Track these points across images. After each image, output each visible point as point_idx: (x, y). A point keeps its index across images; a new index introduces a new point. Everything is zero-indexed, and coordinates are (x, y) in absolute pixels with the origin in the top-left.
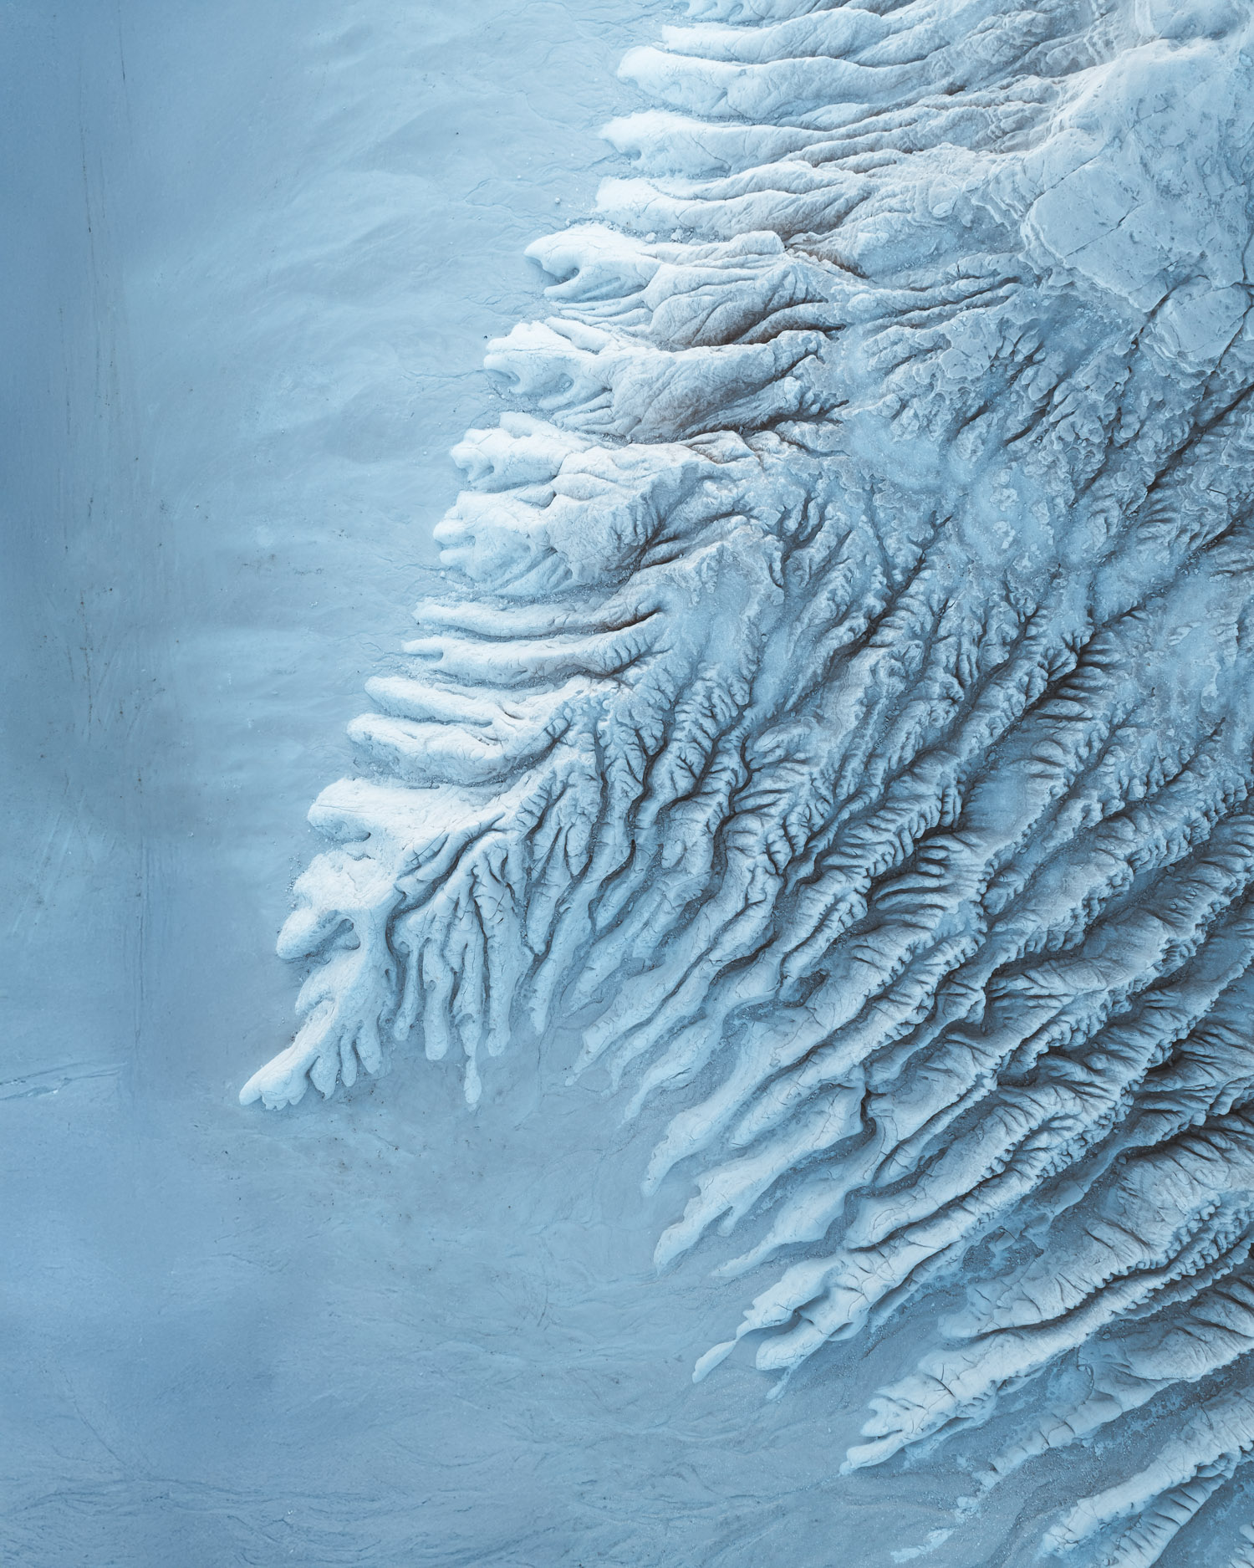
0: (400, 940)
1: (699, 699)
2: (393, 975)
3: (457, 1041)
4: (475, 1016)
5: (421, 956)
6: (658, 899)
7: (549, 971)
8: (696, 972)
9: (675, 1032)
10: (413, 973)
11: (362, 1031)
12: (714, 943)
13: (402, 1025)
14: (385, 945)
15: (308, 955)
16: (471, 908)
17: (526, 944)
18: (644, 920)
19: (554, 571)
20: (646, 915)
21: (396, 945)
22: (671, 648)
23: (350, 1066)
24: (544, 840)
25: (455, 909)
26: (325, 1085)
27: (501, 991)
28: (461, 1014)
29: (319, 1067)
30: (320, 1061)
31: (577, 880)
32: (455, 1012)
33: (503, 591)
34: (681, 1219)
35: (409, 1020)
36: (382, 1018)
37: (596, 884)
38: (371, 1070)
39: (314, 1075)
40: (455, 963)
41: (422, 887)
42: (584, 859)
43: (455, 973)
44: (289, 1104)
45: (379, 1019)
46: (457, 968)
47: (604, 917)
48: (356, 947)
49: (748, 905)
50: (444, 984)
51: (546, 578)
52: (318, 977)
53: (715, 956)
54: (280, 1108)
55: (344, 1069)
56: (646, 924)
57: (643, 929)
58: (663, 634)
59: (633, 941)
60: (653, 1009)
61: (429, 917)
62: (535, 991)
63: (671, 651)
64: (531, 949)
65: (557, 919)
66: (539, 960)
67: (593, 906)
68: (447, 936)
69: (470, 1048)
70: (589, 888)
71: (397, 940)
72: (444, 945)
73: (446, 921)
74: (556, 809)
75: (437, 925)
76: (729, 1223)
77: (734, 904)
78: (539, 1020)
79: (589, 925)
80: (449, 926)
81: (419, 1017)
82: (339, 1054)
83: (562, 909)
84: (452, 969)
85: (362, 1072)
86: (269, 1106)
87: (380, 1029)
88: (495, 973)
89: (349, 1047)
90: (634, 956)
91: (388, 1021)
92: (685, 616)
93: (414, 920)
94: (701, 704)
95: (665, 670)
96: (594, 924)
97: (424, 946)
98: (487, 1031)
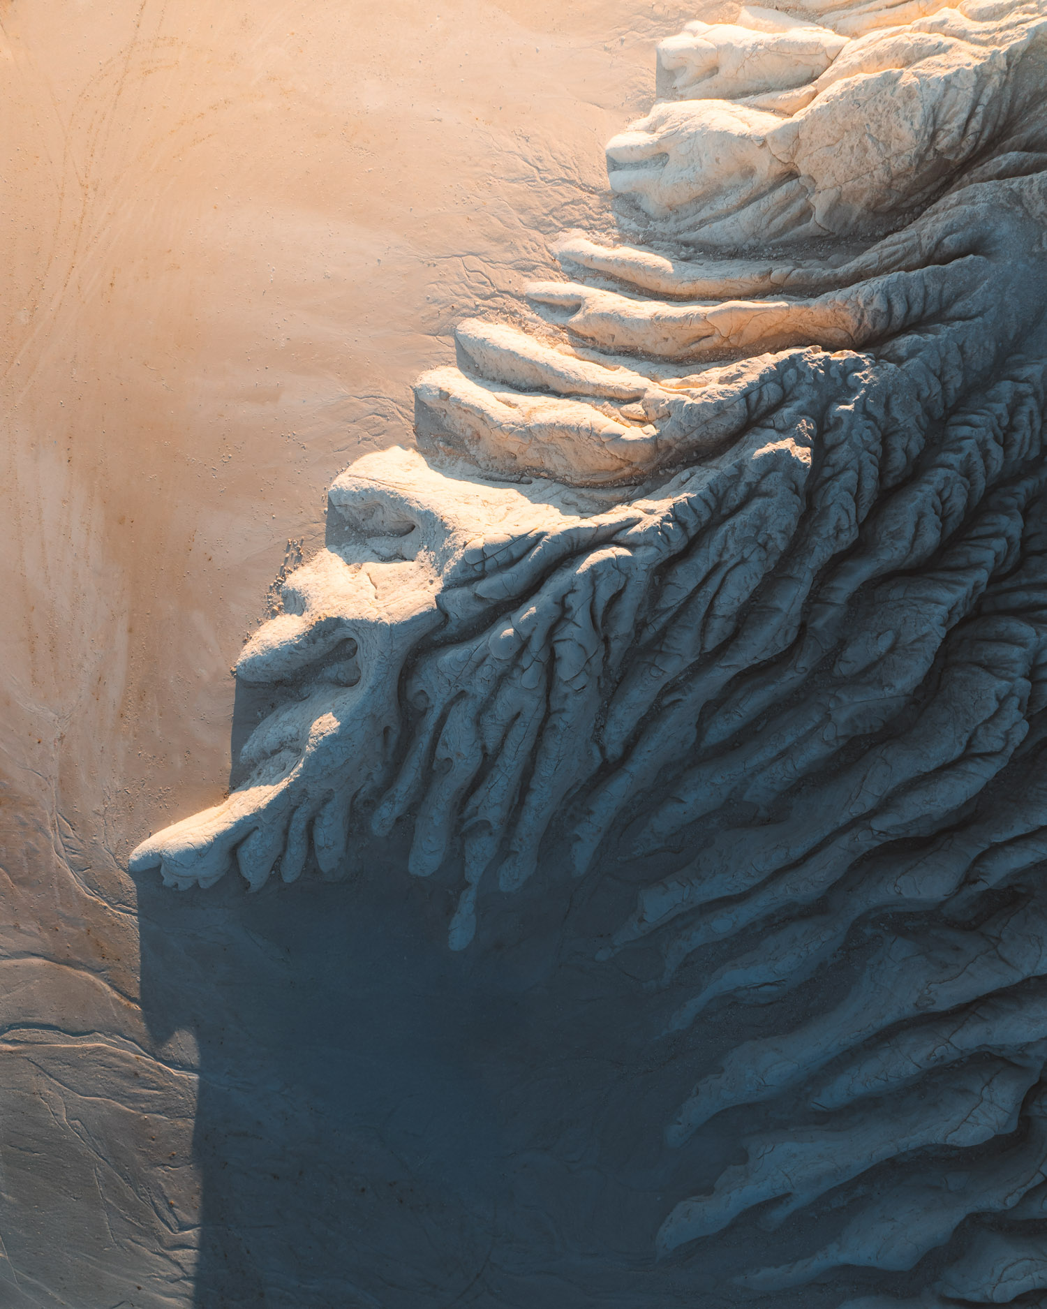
0: (420, 686)
1: (1000, 408)
2: (393, 738)
3: (456, 856)
4: (495, 826)
5: (443, 718)
6: (817, 718)
7: (619, 789)
8: (845, 840)
9: (776, 922)
10: (424, 741)
11: (329, 806)
12: (886, 804)
13: (387, 812)
14: (395, 689)
15: (279, 683)
16: (544, 657)
17: (597, 740)
18: (782, 747)
19: (784, 209)
20: (789, 740)
21: (410, 695)
22: (980, 314)
23: (296, 852)
24: (685, 579)
25: (519, 654)
26: (255, 873)
27: (543, 799)
28: (475, 819)
29: (253, 843)
30: (258, 834)
31: (707, 660)
32: (465, 815)
33: (691, 236)
34: (709, 1191)
35: (398, 810)
36: (361, 796)
37: (732, 673)
38: (324, 867)
39: (244, 854)
40: (492, 735)
41: (478, 608)
42: (729, 628)
43: (485, 755)
44: (196, 885)
45: (355, 796)
46: (491, 745)
47: (720, 729)
48: (351, 684)
49: (968, 756)
50: (465, 768)
51: (766, 219)
52: (285, 717)
53: (879, 824)
54: (182, 887)
55: (288, 856)
56: (782, 754)
57: (774, 760)
58: (974, 289)
59: (753, 775)
60: (757, 880)
61: (477, 656)
62: (590, 813)
63: (979, 320)
64: (602, 749)
65: (655, 714)
66: (609, 769)
67: (710, 709)
68: (495, 693)
69: (474, 872)
70: (720, 675)
71: (417, 685)
72: (486, 707)
73: (500, 668)
74: (726, 527)
75: (485, 671)
76: (779, 1214)
77: (946, 746)
78: (582, 856)
79: (692, 738)
80: (502, 679)
81: (414, 808)
82: (286, 832)
83: (666, 701)
84: (484, 747)
85: (311, 864)
86: (168, 881)
87: (353, 812)
88: (545, 770)
89: (302, 826)
90: (746, 797)
91: (367, 803)
92: (1021, 266)
93: (451, 656)
94: (999, 418)
95: (961, 348)
96: (700, 738)
97: (452, 703)
98: (505, 852)
